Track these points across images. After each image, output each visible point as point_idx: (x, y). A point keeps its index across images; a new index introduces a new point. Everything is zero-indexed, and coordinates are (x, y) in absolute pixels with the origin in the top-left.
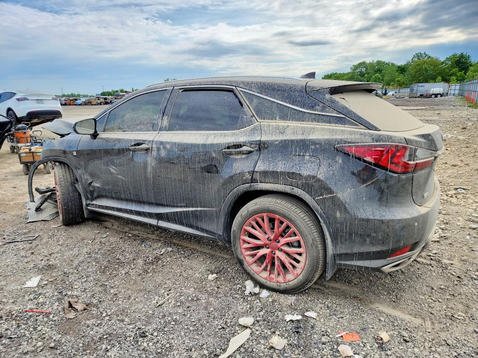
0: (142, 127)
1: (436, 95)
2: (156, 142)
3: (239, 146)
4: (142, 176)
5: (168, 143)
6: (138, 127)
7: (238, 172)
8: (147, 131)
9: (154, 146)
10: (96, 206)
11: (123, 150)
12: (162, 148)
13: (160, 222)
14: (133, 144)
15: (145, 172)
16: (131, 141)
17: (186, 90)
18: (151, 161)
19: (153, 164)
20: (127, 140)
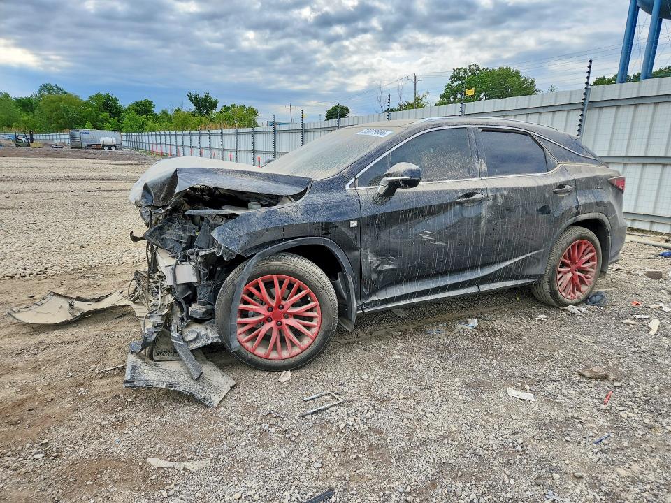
0: (455, 173)
1: (110, 147)
2: (491, 189)
3: (562, 186)
4: (472, 235)
5: (505, 189)
6: (449, 174)
7: (568, 208)
8: (463, 178)
9: (490, 194)
10: (376, 303)
11: (446, 204)
12: (498, 195)
13: (481, 287)
14: (460, 195)
15: (478, 229)
16: (456, 191)
17: (485, 130)
18: (485, 212)
19: (488, 216)
20: (450, 192)
